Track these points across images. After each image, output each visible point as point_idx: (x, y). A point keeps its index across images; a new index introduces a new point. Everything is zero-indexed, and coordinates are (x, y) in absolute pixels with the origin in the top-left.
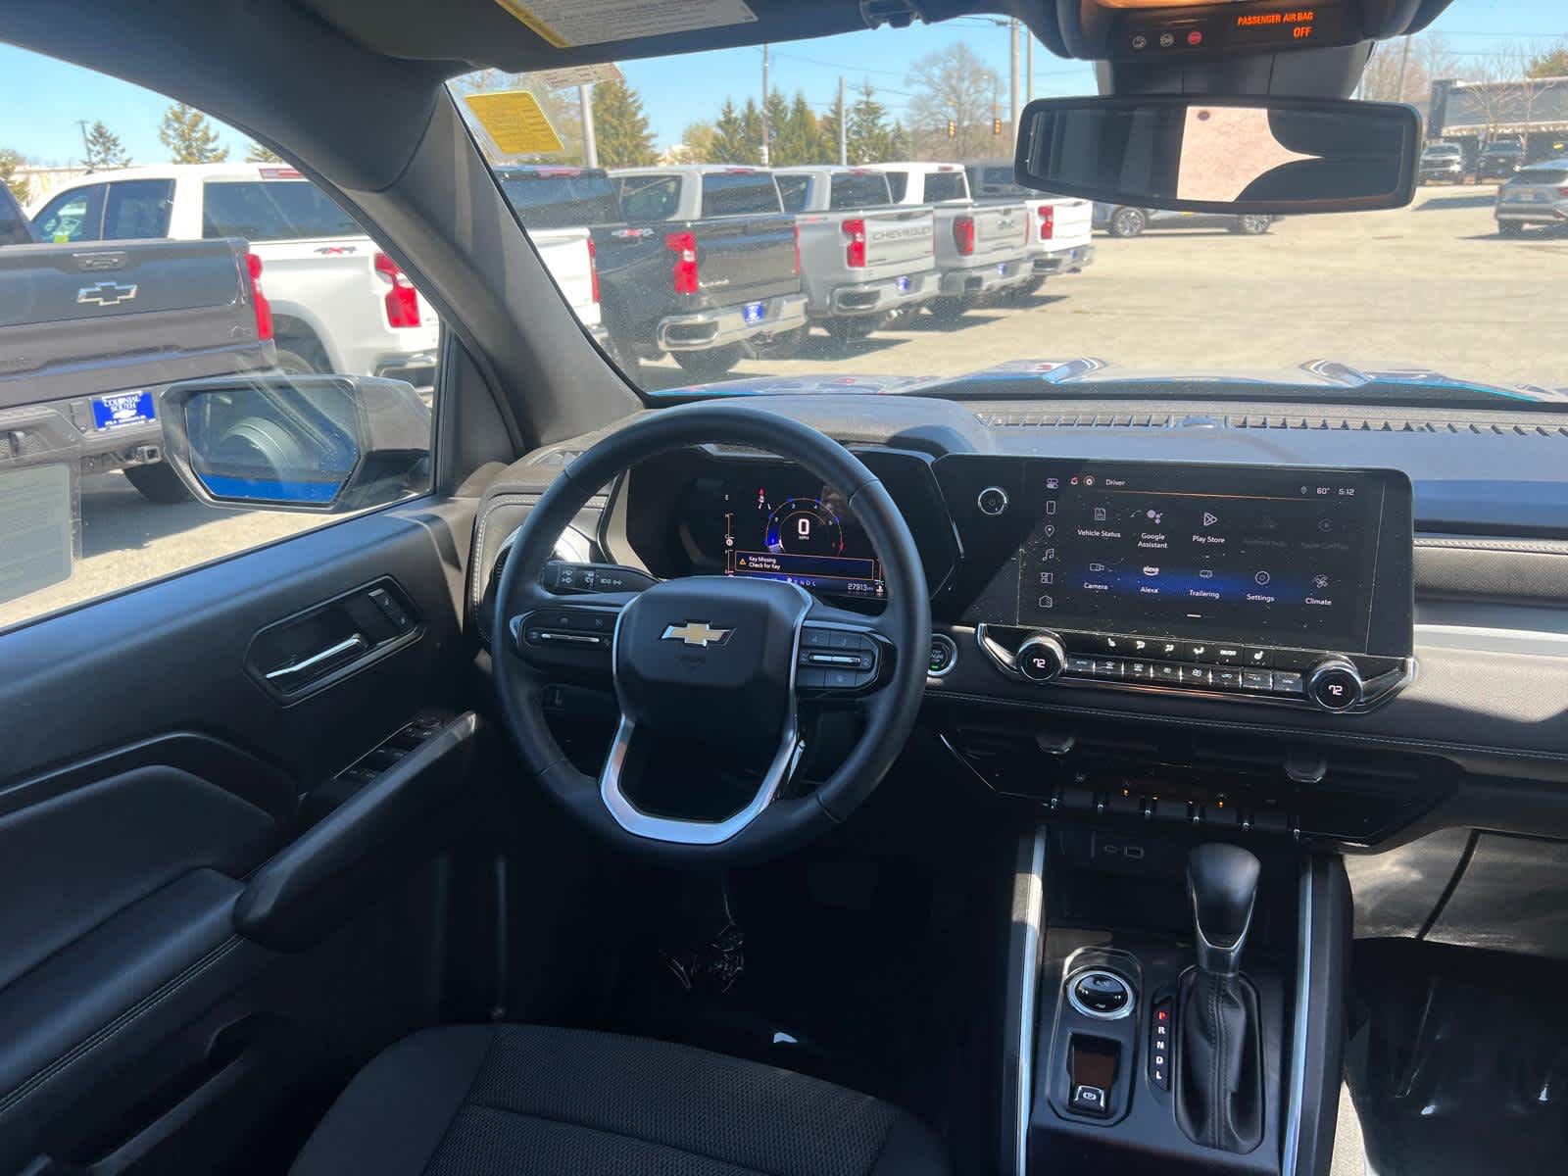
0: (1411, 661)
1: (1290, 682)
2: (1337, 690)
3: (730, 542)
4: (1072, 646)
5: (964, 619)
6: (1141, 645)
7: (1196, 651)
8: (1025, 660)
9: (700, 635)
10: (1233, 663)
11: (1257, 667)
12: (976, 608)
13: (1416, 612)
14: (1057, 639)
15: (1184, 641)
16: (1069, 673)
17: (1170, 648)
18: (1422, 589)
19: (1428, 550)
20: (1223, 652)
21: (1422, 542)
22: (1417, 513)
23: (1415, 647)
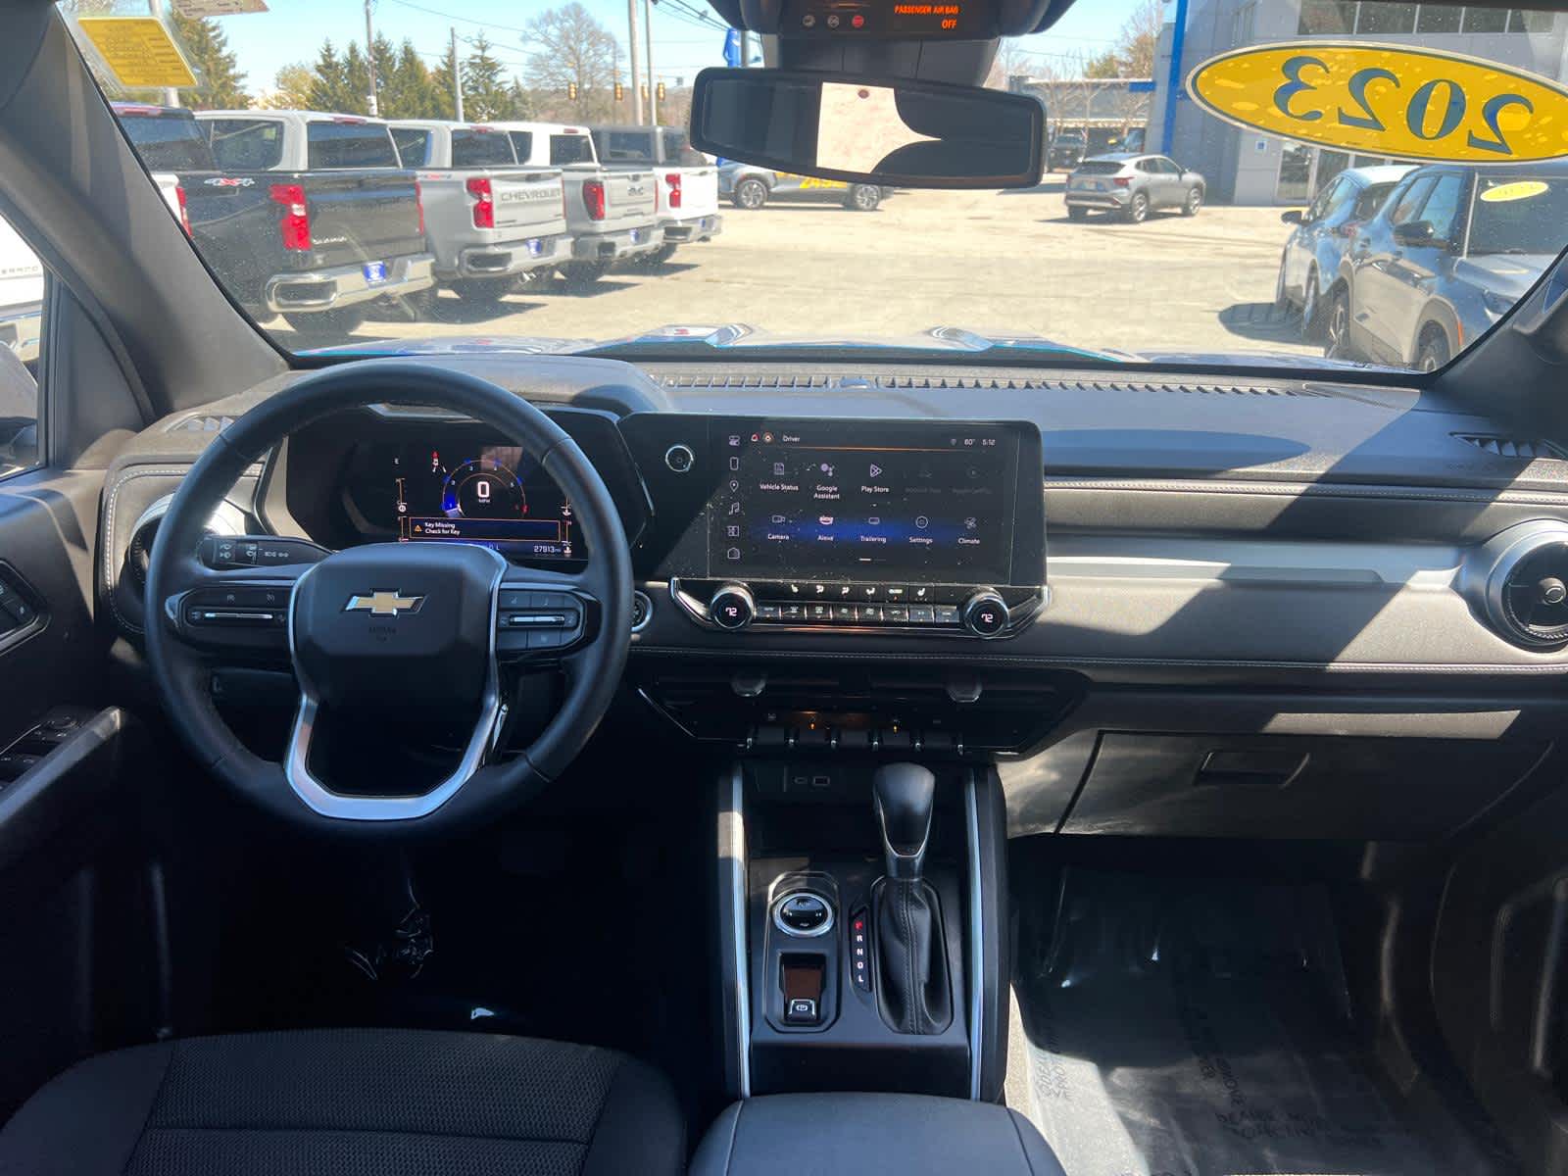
0: (1045, 588)
1: (948, 614)
2: (988, 618)
3: (402, 508)
4: (761, 594)
5: (658, 573)
6: (820, 589)
7: (869, 592)
8: (718, 610)
9: (387, 603)
10: (899, 601)
11: (921, 602)
12: (669, 563)
13: (1048, 546)
14: (745, 588)
15: (857, 583)
16: (757, 620)
17: (846, 590)
18: (1050, 525)
19: (1056, 491)
20: (891, 591)
21: (1050, 484)
22: (1046, 459)
23: (1049, 577)
